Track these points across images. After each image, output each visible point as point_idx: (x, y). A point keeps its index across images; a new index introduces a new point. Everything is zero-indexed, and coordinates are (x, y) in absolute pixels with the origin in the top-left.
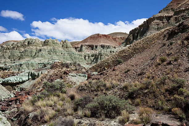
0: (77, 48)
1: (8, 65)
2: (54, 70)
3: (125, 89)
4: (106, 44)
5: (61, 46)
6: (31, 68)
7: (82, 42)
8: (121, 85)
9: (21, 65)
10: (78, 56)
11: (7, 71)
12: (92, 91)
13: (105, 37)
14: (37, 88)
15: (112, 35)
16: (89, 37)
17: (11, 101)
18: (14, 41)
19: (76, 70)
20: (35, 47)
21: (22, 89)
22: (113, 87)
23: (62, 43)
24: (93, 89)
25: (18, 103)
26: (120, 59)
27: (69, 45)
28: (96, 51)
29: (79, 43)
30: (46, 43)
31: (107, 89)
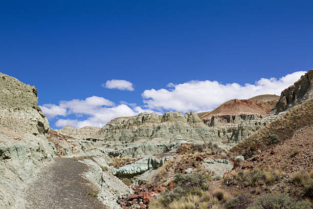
0: (207, 121)
1: (119, 149)
2: (182, 156)
3: (296, 183)
4: (247, 113)
5: (186, 120)
6: (148, 152)
7: (213, 112)
8: (289, 177)
9: (135, 149)
10: (210, 133)
11: (118, 157)
12: (246, 186)
13: (245, 103)
14: (162, 180)
15: (255, 100)
16: (222, 105)
17: (131, 199)
18: (125, 118)
19: (213, 154)
20: (152, 124)
21: (141, 183)
22: (276, 181)
23: (187, 116)
24: (247, 183)
25: (141, 202)
26: (274, 135)
27: (197, 118)
28: (233, 124)
29: (209, 114)
30: (165, 118)
31: (268, 183)
